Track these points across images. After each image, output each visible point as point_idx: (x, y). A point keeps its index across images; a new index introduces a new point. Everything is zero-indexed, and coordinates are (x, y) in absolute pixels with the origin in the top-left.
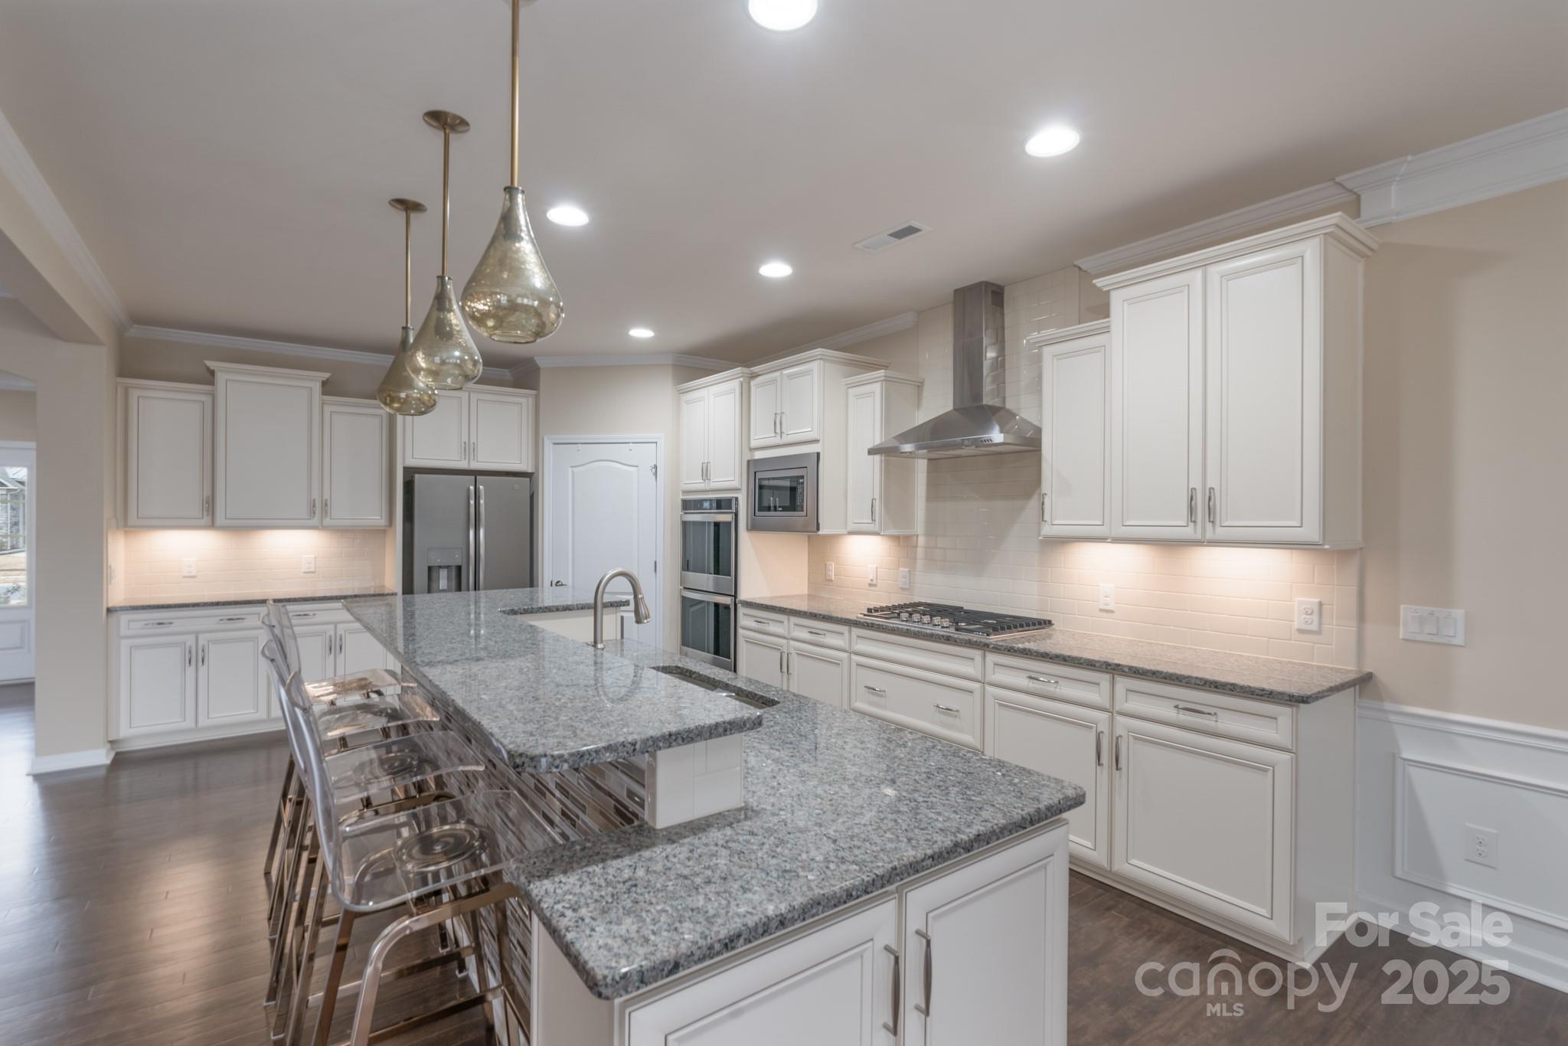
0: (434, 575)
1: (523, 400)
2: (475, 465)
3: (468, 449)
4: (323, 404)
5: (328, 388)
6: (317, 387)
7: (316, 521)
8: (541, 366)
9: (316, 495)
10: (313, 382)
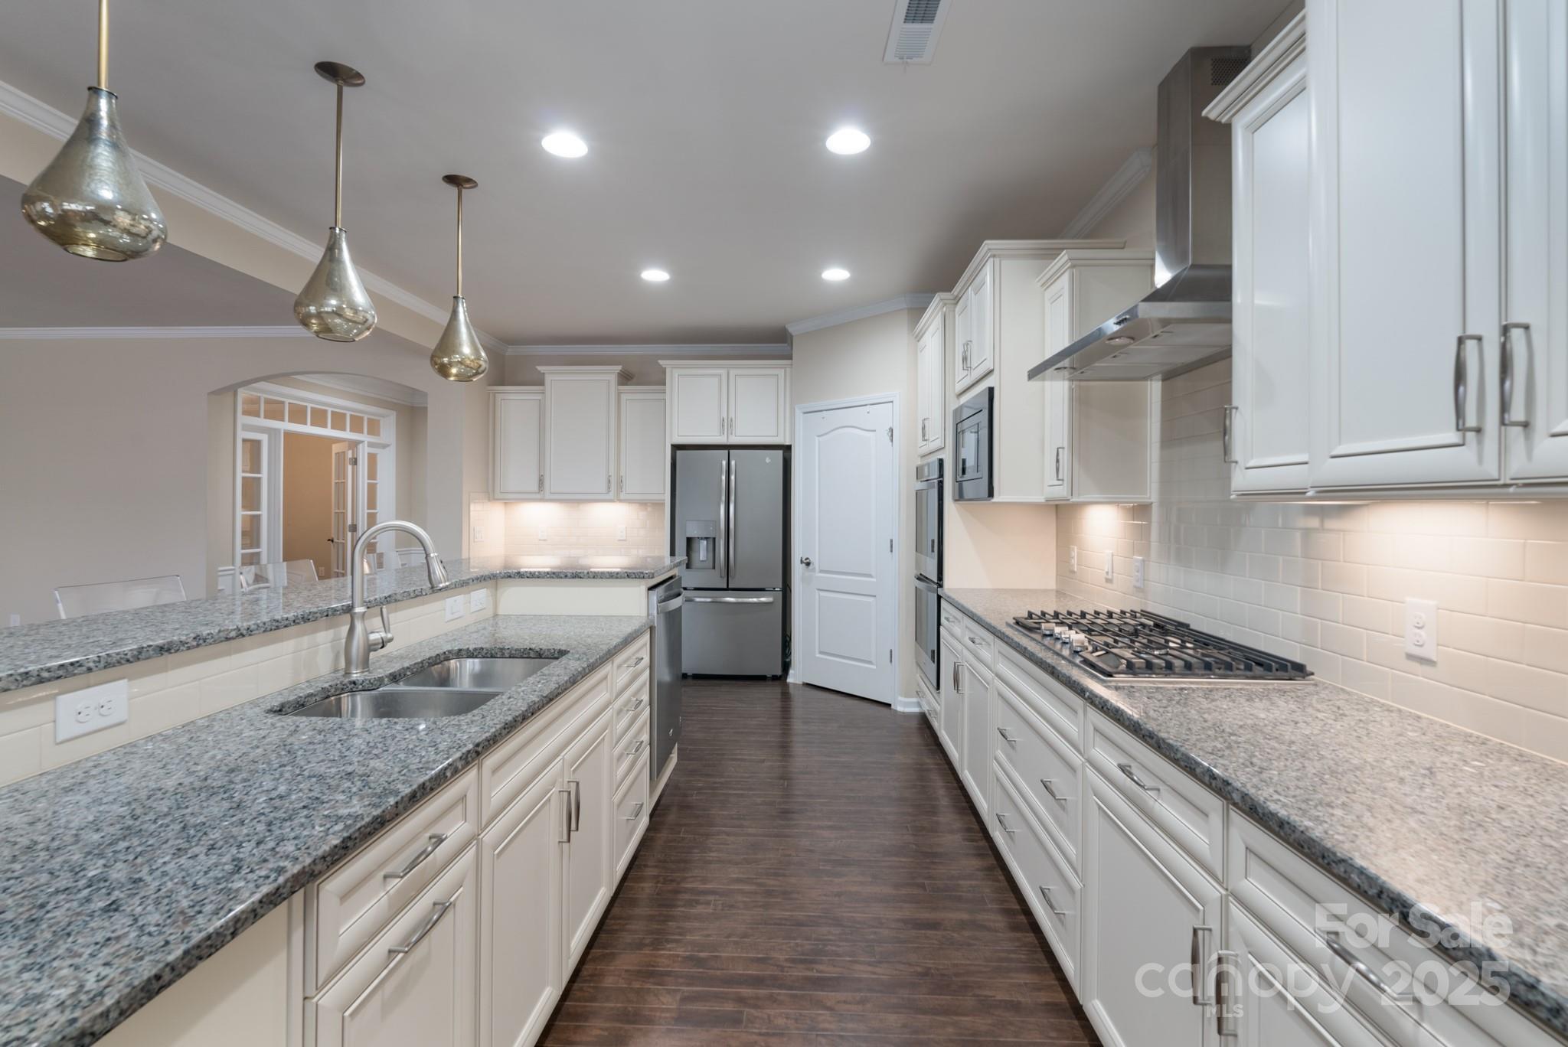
0: (695, 545)
1: (781, 372)
2: (734, 440)
3: (727, 424)
4: (619, 394)
5: (626, 378)
6: (613, 378)
7: (611, 495)
8: (793, 334)
9: (612, 472)
10: (609, 375)
